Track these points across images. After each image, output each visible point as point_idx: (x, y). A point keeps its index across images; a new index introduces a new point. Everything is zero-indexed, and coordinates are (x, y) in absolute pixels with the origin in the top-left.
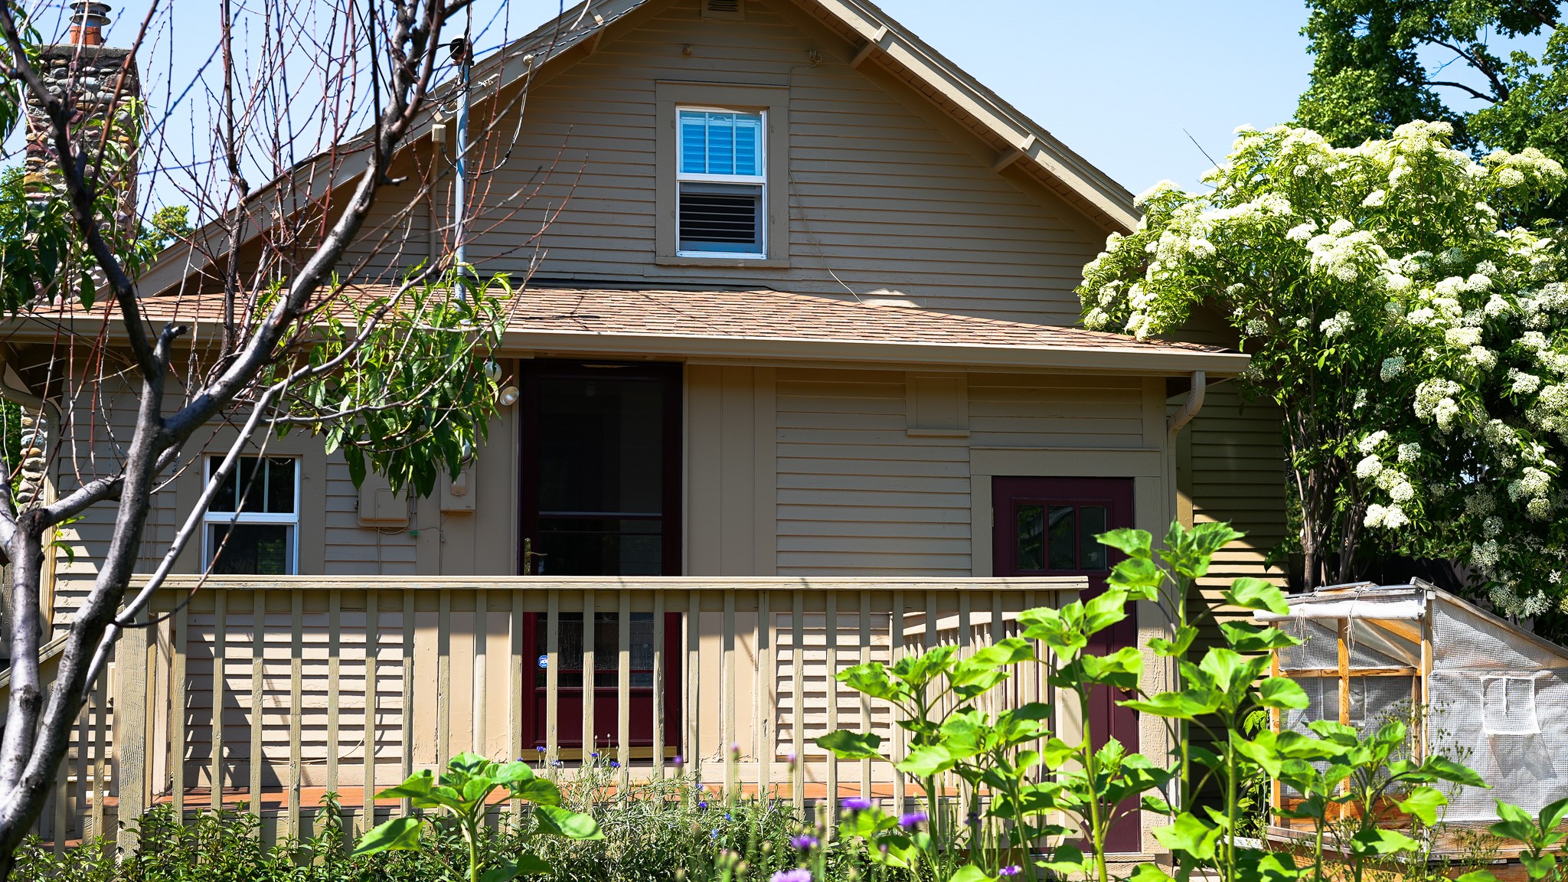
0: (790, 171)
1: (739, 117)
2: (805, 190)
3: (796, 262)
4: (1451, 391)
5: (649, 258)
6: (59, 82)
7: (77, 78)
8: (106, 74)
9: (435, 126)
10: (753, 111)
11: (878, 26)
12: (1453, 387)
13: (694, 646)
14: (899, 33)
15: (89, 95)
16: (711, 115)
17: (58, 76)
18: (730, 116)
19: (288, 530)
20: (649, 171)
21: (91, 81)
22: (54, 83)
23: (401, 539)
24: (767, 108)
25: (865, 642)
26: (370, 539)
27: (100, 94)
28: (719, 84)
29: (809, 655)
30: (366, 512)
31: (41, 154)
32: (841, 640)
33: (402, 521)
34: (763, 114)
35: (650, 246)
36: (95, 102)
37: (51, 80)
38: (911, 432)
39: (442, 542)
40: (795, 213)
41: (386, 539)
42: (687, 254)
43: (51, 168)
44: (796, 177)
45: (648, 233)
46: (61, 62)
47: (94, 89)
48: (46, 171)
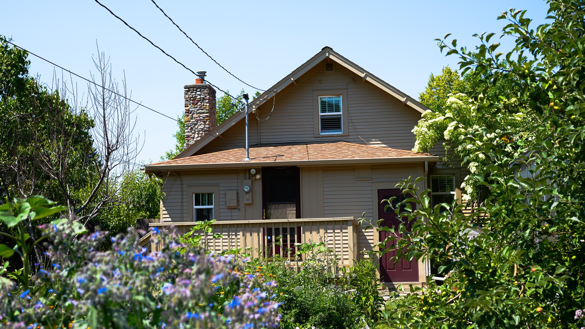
0: (348, 110)
1: (335, 97)
2: (352, 115)
3: (350, 134)
4: (475, 165)
5: (312, 135)
6: (192, 94)
7: (196, 93)
8: (203, 91)
9: (253, 109)
10: (339, 96)
11: (363, 73)
12: (476, 164)
13: (304, 233)
14: (369, 74)
15: (199, 97)
16: (328, 98)
17: (191, 93)
18: (333, 97)
19: (212, 210)
20: (312, 113)
21: (199, 93)
23: (237, 210)
24: (342, 94)
25: (341, 231)
26: (229, 211)
27: (202, 96)
28: (329, 90)
29: (329, 235)
30: (228, 205)
31: (188, 113)
32: (336, 231)
33: (235, 206)
34: (341, 96)
35: (312, 132)
36: (201, 98)
37: (190, 94)
38: (356, 180)
39: (245, 211)
40: (349, 121)
41: (233, 211)
42: (322, 134)
43: (191, 116)
44: (350, 112)
45: (312, 129)
46: (192, 89)
47: (200, 95)
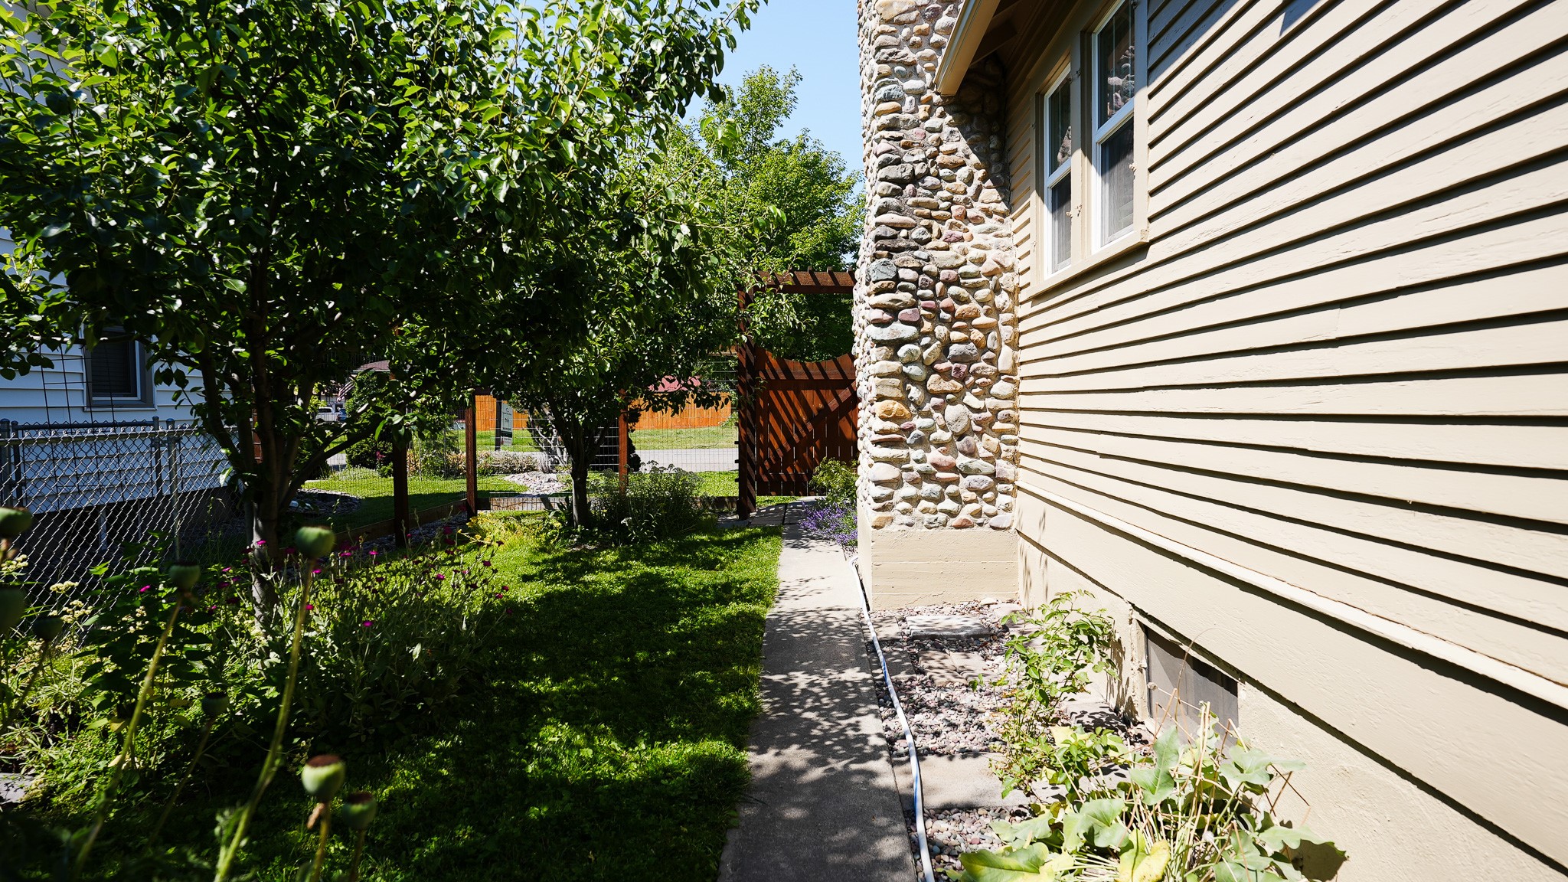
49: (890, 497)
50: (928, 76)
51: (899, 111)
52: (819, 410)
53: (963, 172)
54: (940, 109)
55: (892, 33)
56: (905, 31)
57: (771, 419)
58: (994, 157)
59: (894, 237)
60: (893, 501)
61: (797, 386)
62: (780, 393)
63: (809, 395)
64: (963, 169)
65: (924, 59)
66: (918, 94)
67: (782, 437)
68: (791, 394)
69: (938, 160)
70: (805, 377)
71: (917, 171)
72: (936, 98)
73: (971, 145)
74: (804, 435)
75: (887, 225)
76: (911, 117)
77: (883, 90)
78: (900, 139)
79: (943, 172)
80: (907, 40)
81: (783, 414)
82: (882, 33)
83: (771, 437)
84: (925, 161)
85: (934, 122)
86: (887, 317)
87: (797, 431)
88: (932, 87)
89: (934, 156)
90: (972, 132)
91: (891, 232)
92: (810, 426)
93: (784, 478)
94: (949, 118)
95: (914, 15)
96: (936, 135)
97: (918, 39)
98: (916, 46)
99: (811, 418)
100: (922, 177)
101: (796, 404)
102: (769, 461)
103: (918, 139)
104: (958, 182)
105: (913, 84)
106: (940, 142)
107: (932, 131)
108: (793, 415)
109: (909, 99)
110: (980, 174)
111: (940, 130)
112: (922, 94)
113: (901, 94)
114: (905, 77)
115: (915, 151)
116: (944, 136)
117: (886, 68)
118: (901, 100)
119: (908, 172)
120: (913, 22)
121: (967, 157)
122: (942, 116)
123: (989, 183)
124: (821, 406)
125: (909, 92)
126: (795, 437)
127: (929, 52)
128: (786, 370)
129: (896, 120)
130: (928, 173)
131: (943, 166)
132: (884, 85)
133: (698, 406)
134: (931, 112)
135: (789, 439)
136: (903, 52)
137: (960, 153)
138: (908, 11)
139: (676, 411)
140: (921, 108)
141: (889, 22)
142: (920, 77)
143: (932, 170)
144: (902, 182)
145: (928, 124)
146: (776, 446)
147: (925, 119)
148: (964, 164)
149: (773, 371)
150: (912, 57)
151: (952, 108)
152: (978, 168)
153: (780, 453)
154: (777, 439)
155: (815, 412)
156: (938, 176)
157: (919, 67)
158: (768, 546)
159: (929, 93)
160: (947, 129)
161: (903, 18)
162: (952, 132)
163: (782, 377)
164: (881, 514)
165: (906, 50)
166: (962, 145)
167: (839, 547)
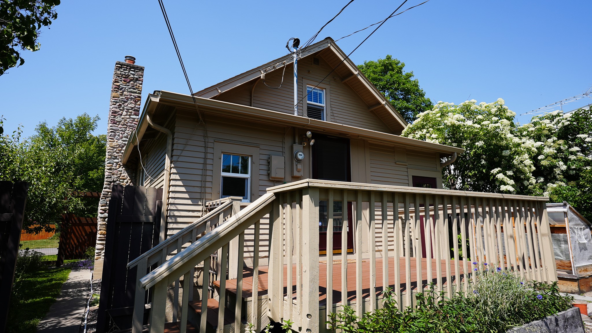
1: (319, 90)
7: (129, 71)
8: (137, 72)
10: (322, 89)
11: (356, 71)
15: (132, 76)
16: (313, 88)
17: (124, 70)
18: (317, 89)
19: (246, 180)
20: (301, 99)
21: (133, 72)
22: (123, 72)
24: (325, 89)
26: (272, 184)
27: (135, 76)
30: (273, 175)
31: (118, 89)
33: (282, 178)
37: (122, 70)
38: (397, 163)
40: (332, 114)
41: (276, 184)
43: (121, 92)
44: (332, 106)
46: (125, 67)
48: (119, 93)
49: (100, 252)
50: (120, 159)
51: (112, 166)
52: (90, 232)
53: (126, 181)
54: (122, 167)
55: (112, 150)
56: (115, 149)
57: (72, 235)
58: (133, 178)
59: (107, 194)
60: (101, 253)
61: (83, 225)
62: (77, 227)
63: (87, 228)
64: (126, 180)
65: (119, 156)
66: (117, 163)
67: (76, 241)
68: (81, 227)
69: (120, 178)
70: (86, 222)
71: (115, 180)
72: (121, 164)
73: (128, 175)
74: (83, 240)
75: (106, 191)
76: (115, 168)
77: (109, 161)
78: (111, 172)
79: (121, 180)
80: (115, 151)
81: (77, 234)
82: (110, 149)
83: (72, 241)
84: (117, 178)
85: (120, 169)
86: (103, 212)
87: (81, 239)
88: (120, 162)
89: (119, 177)
90: (129, 172)
91: (106, 193)
92: (86, 237)
93: (75, 254)
94: (124, 168)
95: (118, 146)
96: (120, 172)
97: (118, 151)
98: (117, 153)
99: (86, 234)
100: (116, 181)
101: (82, 230)
102: (70, 248)
103: (116, 173)
104: (124, 183)
105: (116, 161)
106: (121, 174)
107: (119, 171)
108: (80, 233)
109: (115, 164)
110: (130, 181)
111: (121, 171)
112: (118, 163)
113: (113, 162)
114: (114, 159)
115: (115, 175)
116: (122, 173)
117: (110, 157)
118: (113, 164)
119: (112, 180)
120: (118, 148)
121: (127, 177)
122: (122, 168)
123: (132, 183)
124: (90, 231)
125: (115, 162)
126: (80, 241)
127: (121, 154)
128: (79, 220)
129: (111, 168)
130: (117, 180)
131: (121, 179)
132: (109, 160)
133: (46, 232)
134: (120, 167)
135: (78, 241)
136: (114, 154)
137: (126, 177)
138: (116, 145)
139: (37, 233)
140: (118, 166)
141: (112, 147)
142: (118, 159)
143: (118, 180)
144: (111, 182)
145: (119, 170)
146: (73, 243)
147: (118, 168)
148: (126, 179)
149: (75, 220)
150: (116, 155)
151: (125, 167)
152: (129, 180)
153: (74, 246)
154: (74, 241)
155: (88, 233)
156: (120, 181)
157: (118, 157)
158: (66, 271)
159: (120, 163)
160: (123, 171)
161: (115, 147)
162: (124, 172)
163: (78, 222)
164: (97, 257)
165: (115, 153)
166: (126, 175)
167: (89, 270)
